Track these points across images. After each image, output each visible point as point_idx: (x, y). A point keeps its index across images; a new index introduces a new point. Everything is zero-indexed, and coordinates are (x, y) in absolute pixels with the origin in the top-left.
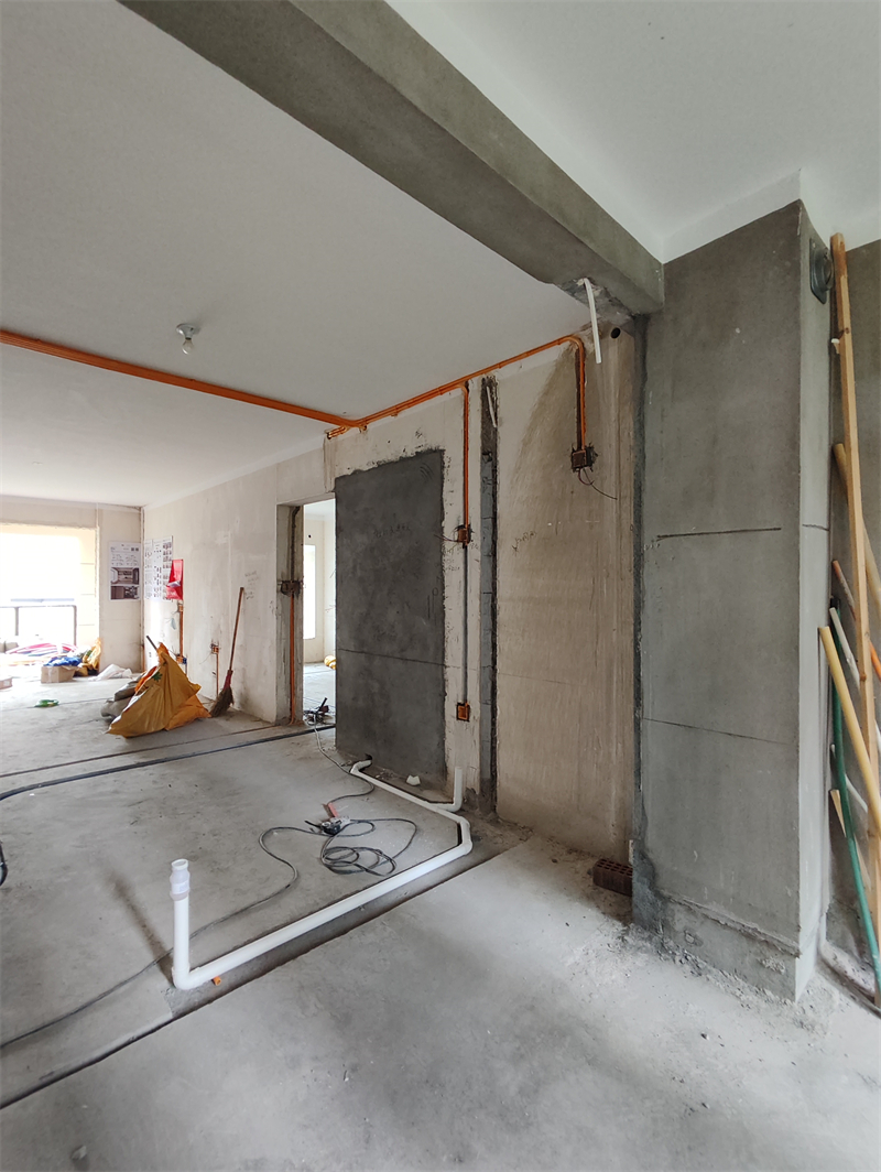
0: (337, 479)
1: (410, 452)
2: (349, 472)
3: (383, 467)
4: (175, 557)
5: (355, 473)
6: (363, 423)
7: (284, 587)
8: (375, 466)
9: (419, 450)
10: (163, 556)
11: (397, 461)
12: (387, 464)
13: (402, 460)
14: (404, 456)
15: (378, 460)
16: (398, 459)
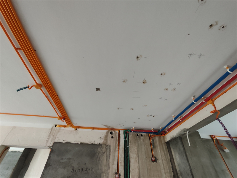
0: (55, 143)
1: (97, 143)
2: (64, 142)
3: (82, 145)
5: (67, 143)
6: (77, 128)
8: (79, 143)
9: (101, 143)
11: (90, 144)
12: (85, 144)
13: (92, 144)
14: (94, 143)
15: (80, 141)
16: (91, 143)
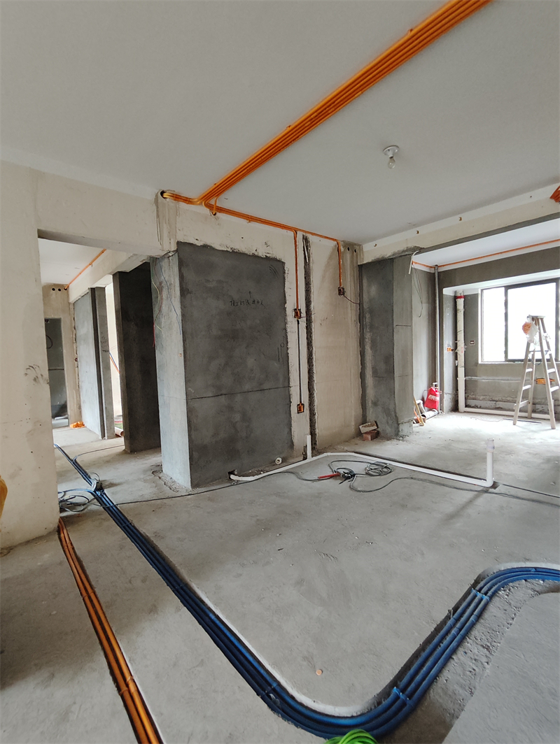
0: (179, 243)
1: (262, 253)
2: (199, 244)
3: (235, 254)
5: (205, 246)
6: (215, 209)
8: (229, 250)
9: (268, 255)
11: (250, 256)
12: (240, 253)
13: (254, 256)
14: (256, 254)
15: (232, 247)
16: (251, 254)
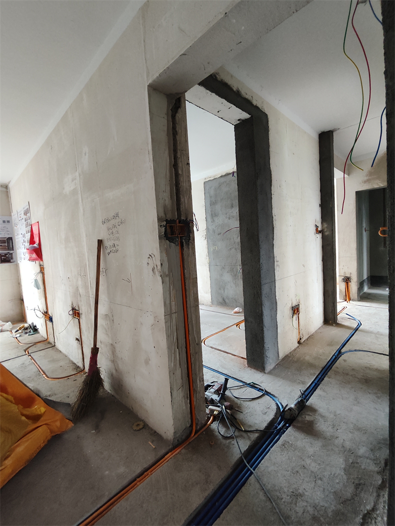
4: (33, 221)
7: (169, 230)
10: (25, 223)
